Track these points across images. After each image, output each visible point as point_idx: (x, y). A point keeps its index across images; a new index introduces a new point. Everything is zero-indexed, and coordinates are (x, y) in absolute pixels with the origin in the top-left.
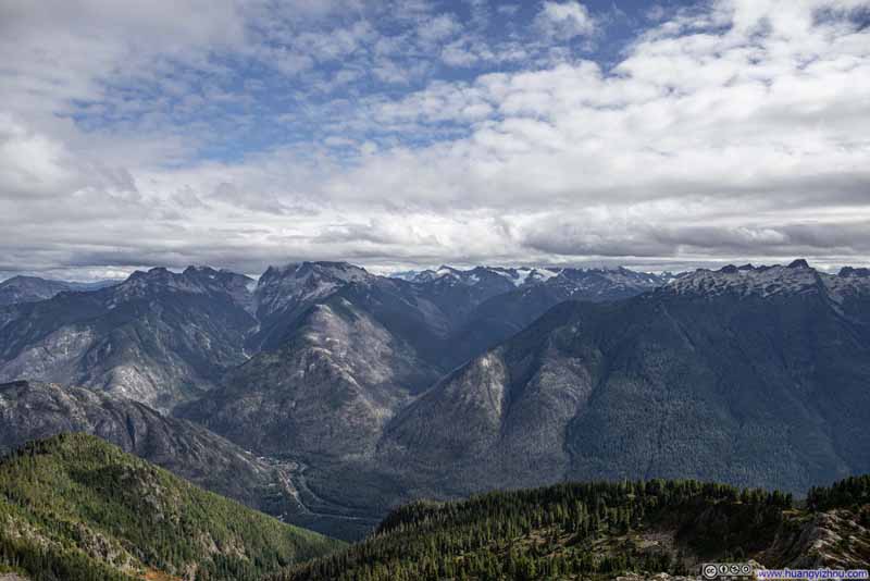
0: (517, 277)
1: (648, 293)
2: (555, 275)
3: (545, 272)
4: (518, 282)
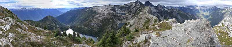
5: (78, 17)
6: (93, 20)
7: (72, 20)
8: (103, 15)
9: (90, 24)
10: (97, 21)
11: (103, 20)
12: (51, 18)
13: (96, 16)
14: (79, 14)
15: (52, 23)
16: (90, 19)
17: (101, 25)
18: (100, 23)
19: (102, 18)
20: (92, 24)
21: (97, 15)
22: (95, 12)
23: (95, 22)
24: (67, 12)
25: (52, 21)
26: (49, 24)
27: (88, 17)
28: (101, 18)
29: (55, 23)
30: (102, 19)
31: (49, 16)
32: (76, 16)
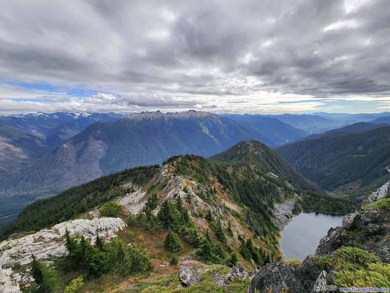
0: (75, 115)
1: (121, 120)
2: (90, 115)
3: (86, 114)
4: (75, 118)
12: (263, 151)
25: (267, 163)
26: (258, 174)
29: (277, 173)
31: (252, 141)
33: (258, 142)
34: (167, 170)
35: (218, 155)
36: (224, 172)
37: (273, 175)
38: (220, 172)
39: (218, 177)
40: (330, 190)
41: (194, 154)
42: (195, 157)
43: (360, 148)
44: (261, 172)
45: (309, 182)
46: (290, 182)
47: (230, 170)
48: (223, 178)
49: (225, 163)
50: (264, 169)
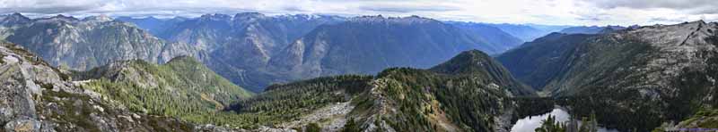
3: (316, 16)
5: (579, 63)
6: (645, 76)
7: (558, 72)
8: (681, 58)
9: (636, 91)
10: (660, 79)
11: (680, 77)
12: (485, 61)
13: (653, 63)
14: (586, 52)
15: (489, 82)
16: (633, 71)
17: (675, 93)
18: (673, 87)
19: (677, 68)
20: (643, 92)
21: (659, 57)
22: (646, 47)
23: (654, 83)
24: (537, 40)
25: (488, 74)
26: (479, 86)
27: (620, 64)
28: (674, 71)
29: (498, 82)
30: (677, 74)
31: (475, 51)
32: (573, 57)
33: (481, 52)
34: (377, 86)
35: (440, 66)
36: (444, 87)
37: (495, 86)
38: (438, 87)
39: (436, 94)
40: (540, 91)
41: (411, 67)
42: (412, 70)
43: (555, 52)
44: (482, 84)
45: (525, 86)
46: (510, 90)
47: (450, 85)
48: (442, 95)
49: (446, 76)
50: (486, 80)
